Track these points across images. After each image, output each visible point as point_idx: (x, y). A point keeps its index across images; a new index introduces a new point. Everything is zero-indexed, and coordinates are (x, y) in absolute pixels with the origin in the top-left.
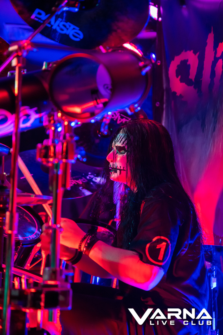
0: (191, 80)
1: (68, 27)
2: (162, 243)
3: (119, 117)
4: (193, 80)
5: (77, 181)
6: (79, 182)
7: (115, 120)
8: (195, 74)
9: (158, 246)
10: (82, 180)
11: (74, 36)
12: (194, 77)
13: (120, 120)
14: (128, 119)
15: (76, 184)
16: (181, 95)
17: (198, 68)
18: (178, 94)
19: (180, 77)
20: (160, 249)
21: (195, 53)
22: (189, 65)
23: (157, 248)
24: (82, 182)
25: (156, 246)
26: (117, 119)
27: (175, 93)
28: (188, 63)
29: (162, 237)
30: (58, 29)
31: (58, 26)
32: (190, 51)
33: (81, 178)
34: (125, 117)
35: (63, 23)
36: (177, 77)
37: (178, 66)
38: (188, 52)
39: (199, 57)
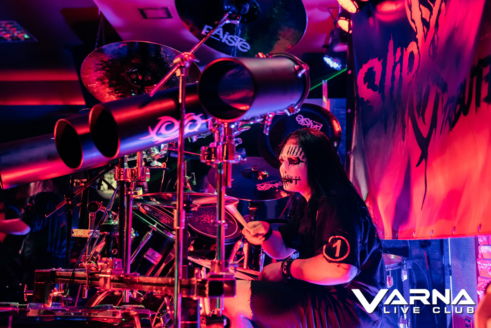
0: (376, 85)
1: (235, 39)
2: (336, 242)
3: (312, 124)
4: (378, 86)
5: (274, 185)
6: (276, 185)
7: (308, 127)
8: (379, 79)
9: (334, 245)
10: (278, 184)
11: (241, 47)
12: (379, 83)
13: (313, 127)
14: (320, 125)
15: (273, 187)
16: (368, 100)
17: (382, 74)
18: (365, 100)
19: (367, 84)
20: (336, 247)
21: (379, 60)
22: (375, 72)
23: (333, 247)
24: (278, 186)
25: (333, 245)
26: (310, 126)
27: (363, 99)
28: (374, 70)
29: (337, 237)
30: (227, 42)
31: (227, 39)
32: (375, 59)
33: (278, 182)
34: (317, 123)
35: (230, 36)
36: (365, 83)
37: (366, 74)
38: (374, 59)
39: (382, 63)
